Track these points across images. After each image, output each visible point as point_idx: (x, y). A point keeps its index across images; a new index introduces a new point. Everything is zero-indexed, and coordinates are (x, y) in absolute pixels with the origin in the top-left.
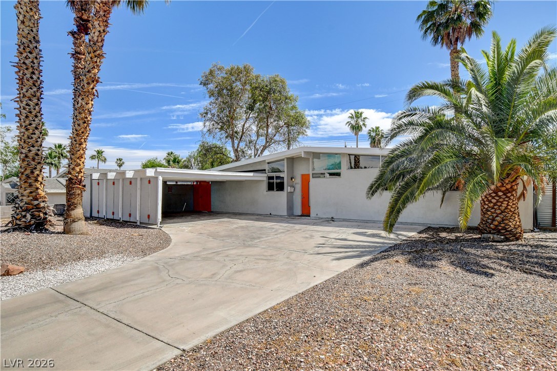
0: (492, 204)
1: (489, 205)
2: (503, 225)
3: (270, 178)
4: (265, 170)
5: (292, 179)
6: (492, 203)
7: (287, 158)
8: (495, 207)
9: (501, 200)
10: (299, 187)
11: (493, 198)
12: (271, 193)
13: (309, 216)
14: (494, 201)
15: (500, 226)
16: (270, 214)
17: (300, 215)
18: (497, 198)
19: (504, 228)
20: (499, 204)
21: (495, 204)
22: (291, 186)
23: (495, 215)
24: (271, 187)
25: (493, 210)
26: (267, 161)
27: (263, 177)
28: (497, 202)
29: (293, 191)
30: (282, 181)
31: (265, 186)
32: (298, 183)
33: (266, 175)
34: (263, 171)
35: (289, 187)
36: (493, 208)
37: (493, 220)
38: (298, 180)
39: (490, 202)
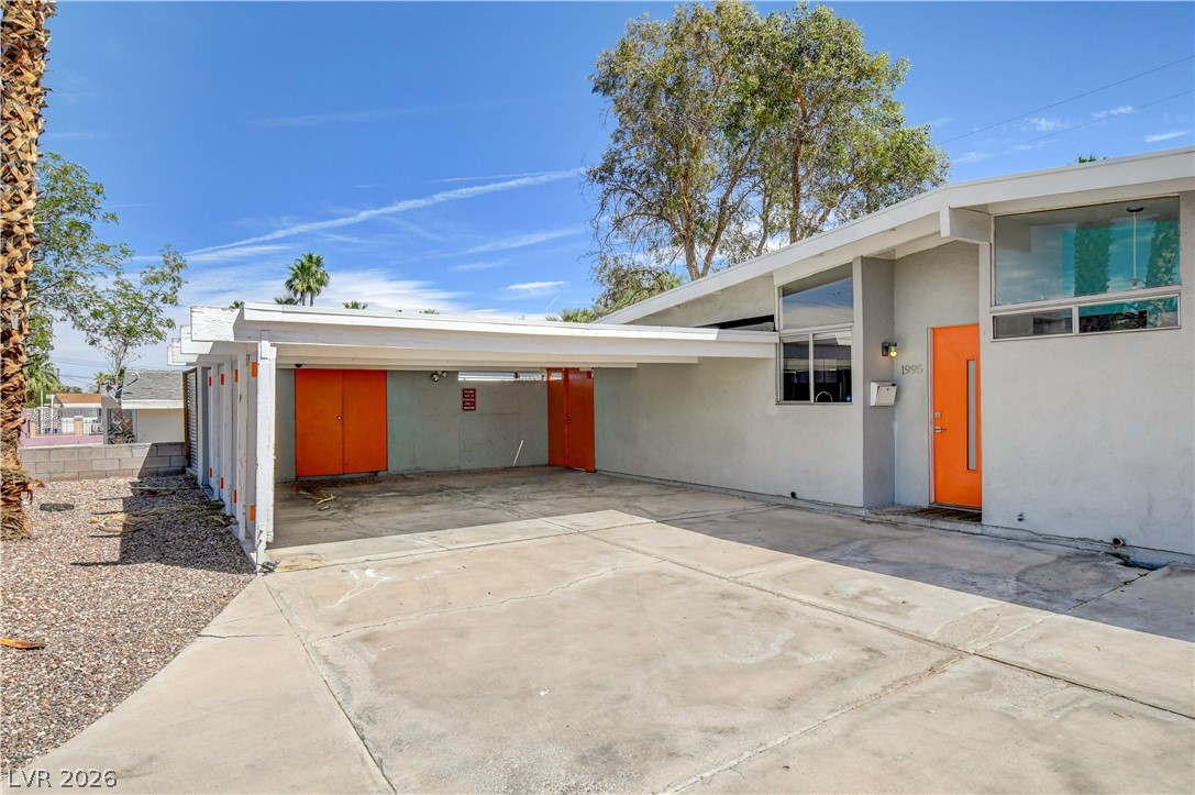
3: (793, 349)
4: (771, 318)
5: (886, 349)
7: (865, 260)
10: (917, 388)
12: (796, 409)
13: (979, 522)
16: (793, 495)
17: (925, 505)
22: (881, 381)
24: (794, 389)
26: (780, 281)
27: (760, 346)
29: (891, 401)
30: (843, 364)
31: (769, 382)
32: (913, 368)
33: (774, 338)
34: (763, 321)
35: (874, 386)
38: (914, 356)
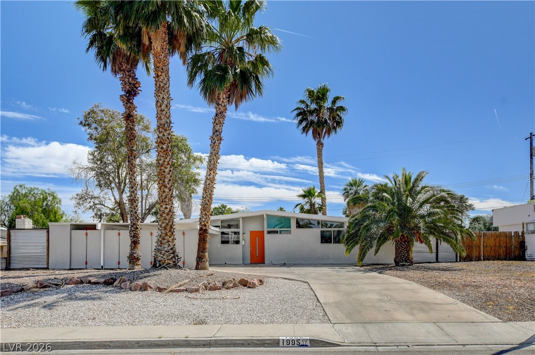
4: (219, 226)
5: (243, 234)
8: (405, 250)
10: (248, 241)
12: (226, 245)
13: (264, 264)
15: (407, 259)
16: (226, 263)
17: (250, 263)
18: (405, 245)
23: (404, 253)
28: (405, 247)
33: (221, 230)
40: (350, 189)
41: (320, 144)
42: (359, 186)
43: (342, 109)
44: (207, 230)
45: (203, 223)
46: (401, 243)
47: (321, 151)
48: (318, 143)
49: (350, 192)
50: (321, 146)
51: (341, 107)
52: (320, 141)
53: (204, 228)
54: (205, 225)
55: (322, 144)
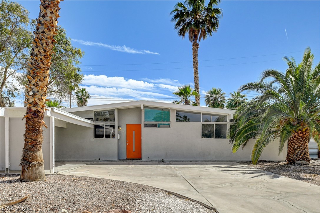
0: (300, 145)
1: (299, 145)
2: (305, 156)
6: (300, 143)
7: (118, 109)
8: (302, 146)
9: (305, 142)
10: (124, 135)
11: (301, 141)
12: (100, 140)
13: (141, 160)
14: (301, 143)
15: (304, 156)
16: (99, 159)
18: (303, 141)
19: (306, 158)
20: (304, 144)
21: (302, 144)
23: (302, 150)
25: (301, 148)
28: (303, 143)
31: (92, 133)
33: (94, 123)
36: (301, 146)
37: (301, 153)
38: (124, 130)
39: (299, 143)
40: (211, 96)
41: (196, 45)
42: (217, 94)
43: (217, 11)
44: (39, 112)
45: (31, 100)
46: (298, 138)
47: (197, 52)
48: (194, 44)
49: (211, 98)
50: (196, 46)
51: (217, 9)
52: (196, 42)
53: (34, 109)
54: (36, 104)
55: (198, 45)
